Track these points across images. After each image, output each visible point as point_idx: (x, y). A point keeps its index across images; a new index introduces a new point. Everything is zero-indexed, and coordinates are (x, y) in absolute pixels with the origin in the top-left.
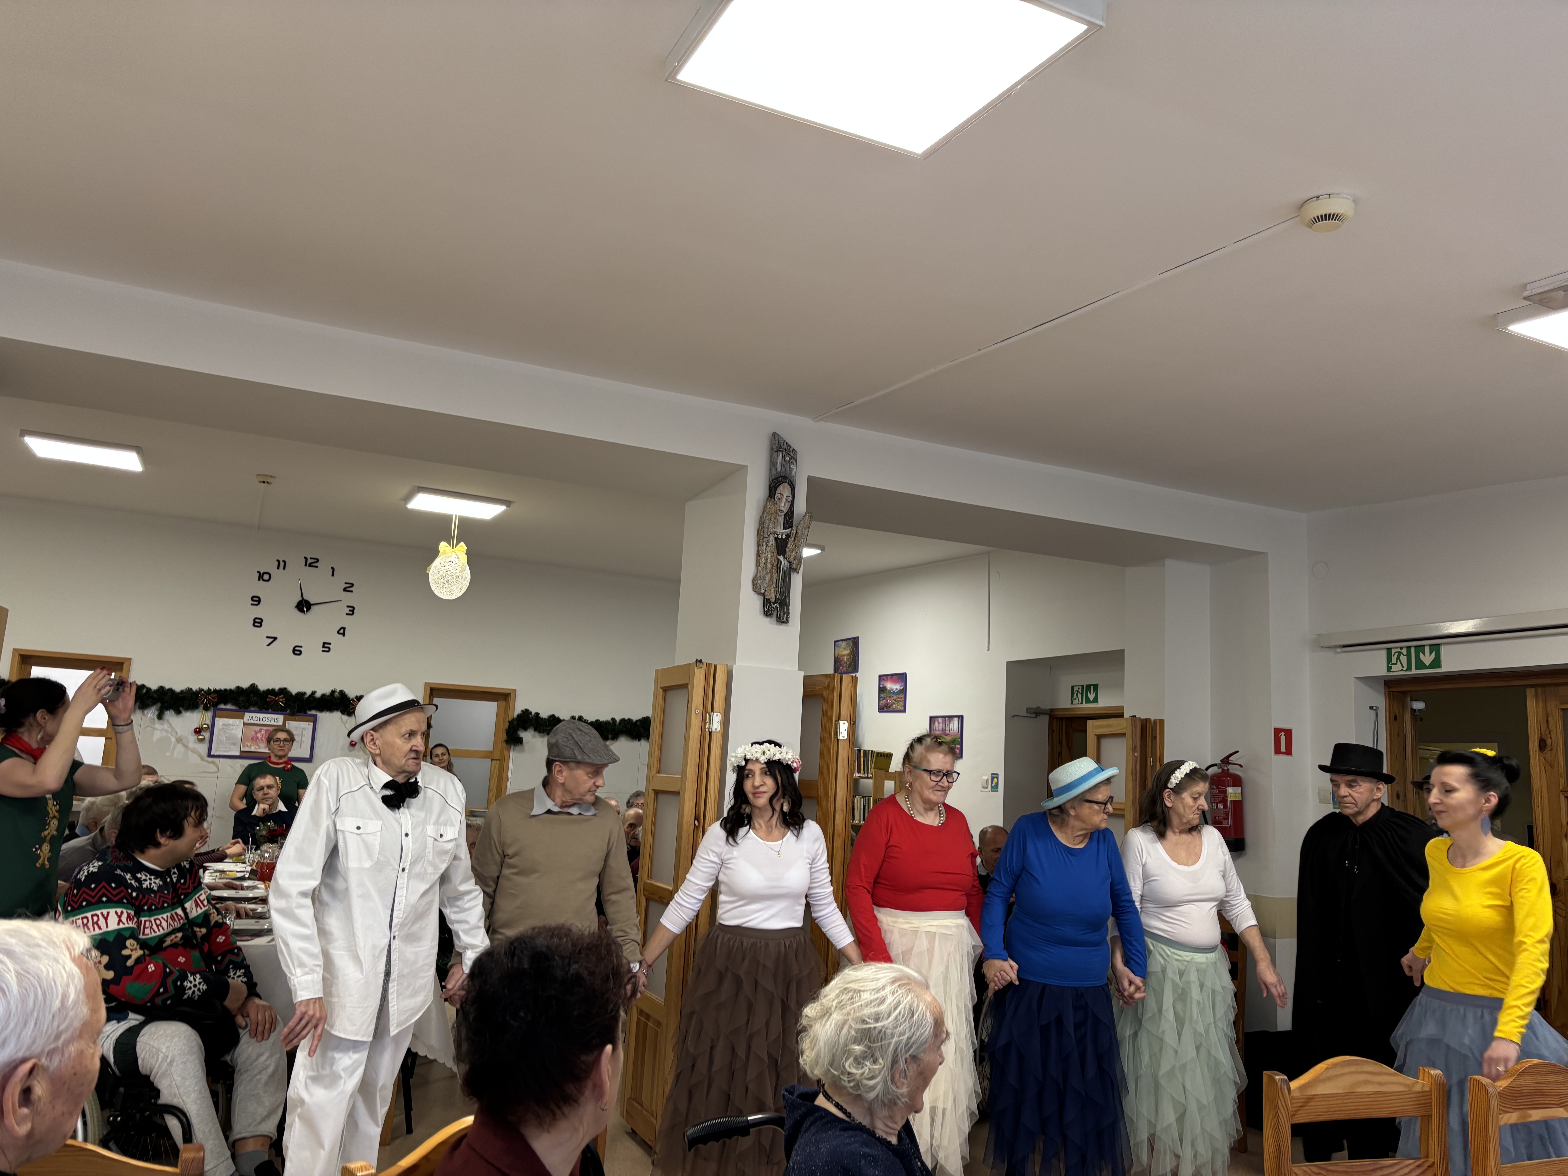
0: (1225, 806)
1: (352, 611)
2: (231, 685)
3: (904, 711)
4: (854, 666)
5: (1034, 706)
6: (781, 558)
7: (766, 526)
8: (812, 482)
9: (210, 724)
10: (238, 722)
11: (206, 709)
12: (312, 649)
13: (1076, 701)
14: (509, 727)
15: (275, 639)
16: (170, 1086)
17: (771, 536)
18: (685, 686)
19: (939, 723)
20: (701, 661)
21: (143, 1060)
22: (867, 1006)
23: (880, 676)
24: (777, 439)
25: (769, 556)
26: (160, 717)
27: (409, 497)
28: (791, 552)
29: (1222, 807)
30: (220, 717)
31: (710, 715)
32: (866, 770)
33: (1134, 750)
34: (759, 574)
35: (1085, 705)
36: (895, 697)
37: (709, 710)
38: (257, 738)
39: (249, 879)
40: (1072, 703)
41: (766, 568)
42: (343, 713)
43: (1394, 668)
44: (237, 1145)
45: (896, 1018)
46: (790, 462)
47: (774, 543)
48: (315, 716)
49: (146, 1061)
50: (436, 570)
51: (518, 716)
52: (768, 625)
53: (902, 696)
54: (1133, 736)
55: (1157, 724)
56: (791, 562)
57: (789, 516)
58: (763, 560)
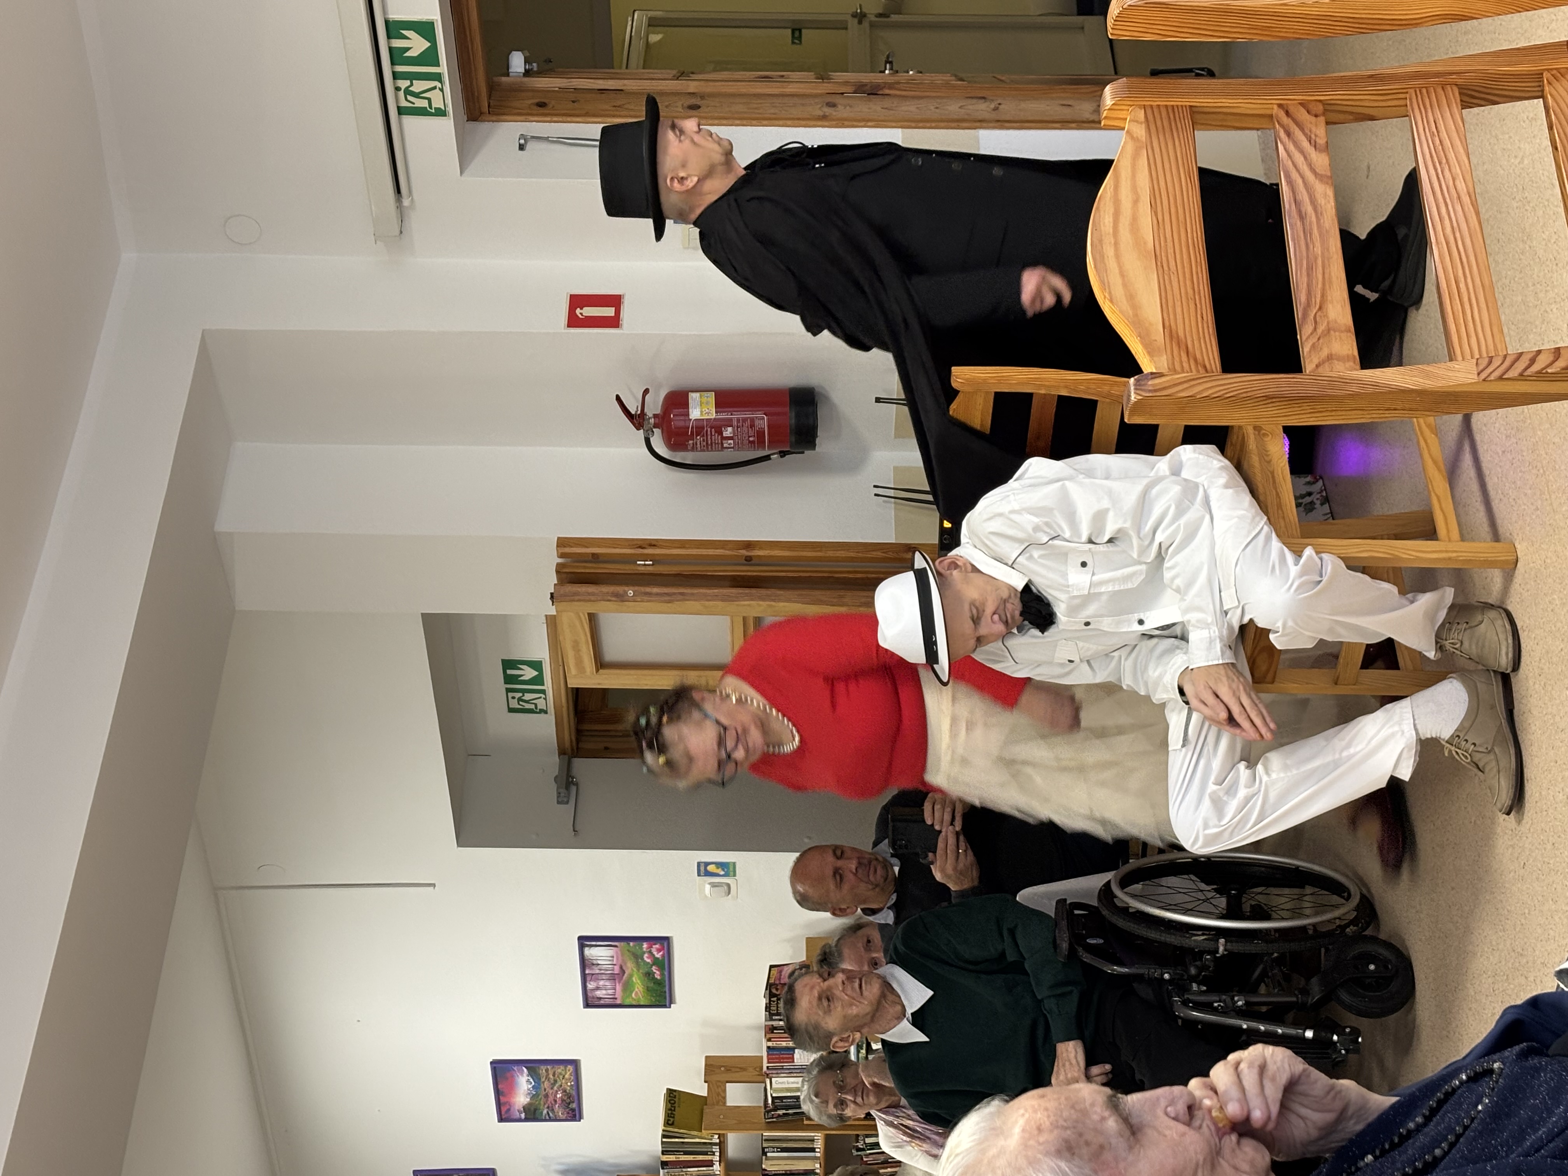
0: (728, 423)
3: (575, 1063)
5: (554, 788)
13: (541, 704)
19: (598, 988)
23: (501, 1119)
29: (730, 429)
32: (704, 1149)
33: (621, 598)
35: (548, 686)
36: (546, 1084)
40: (546, 712)
43: (438, 103)
53: (542, 1070)
54: (592, 598)
55: (567, 550)
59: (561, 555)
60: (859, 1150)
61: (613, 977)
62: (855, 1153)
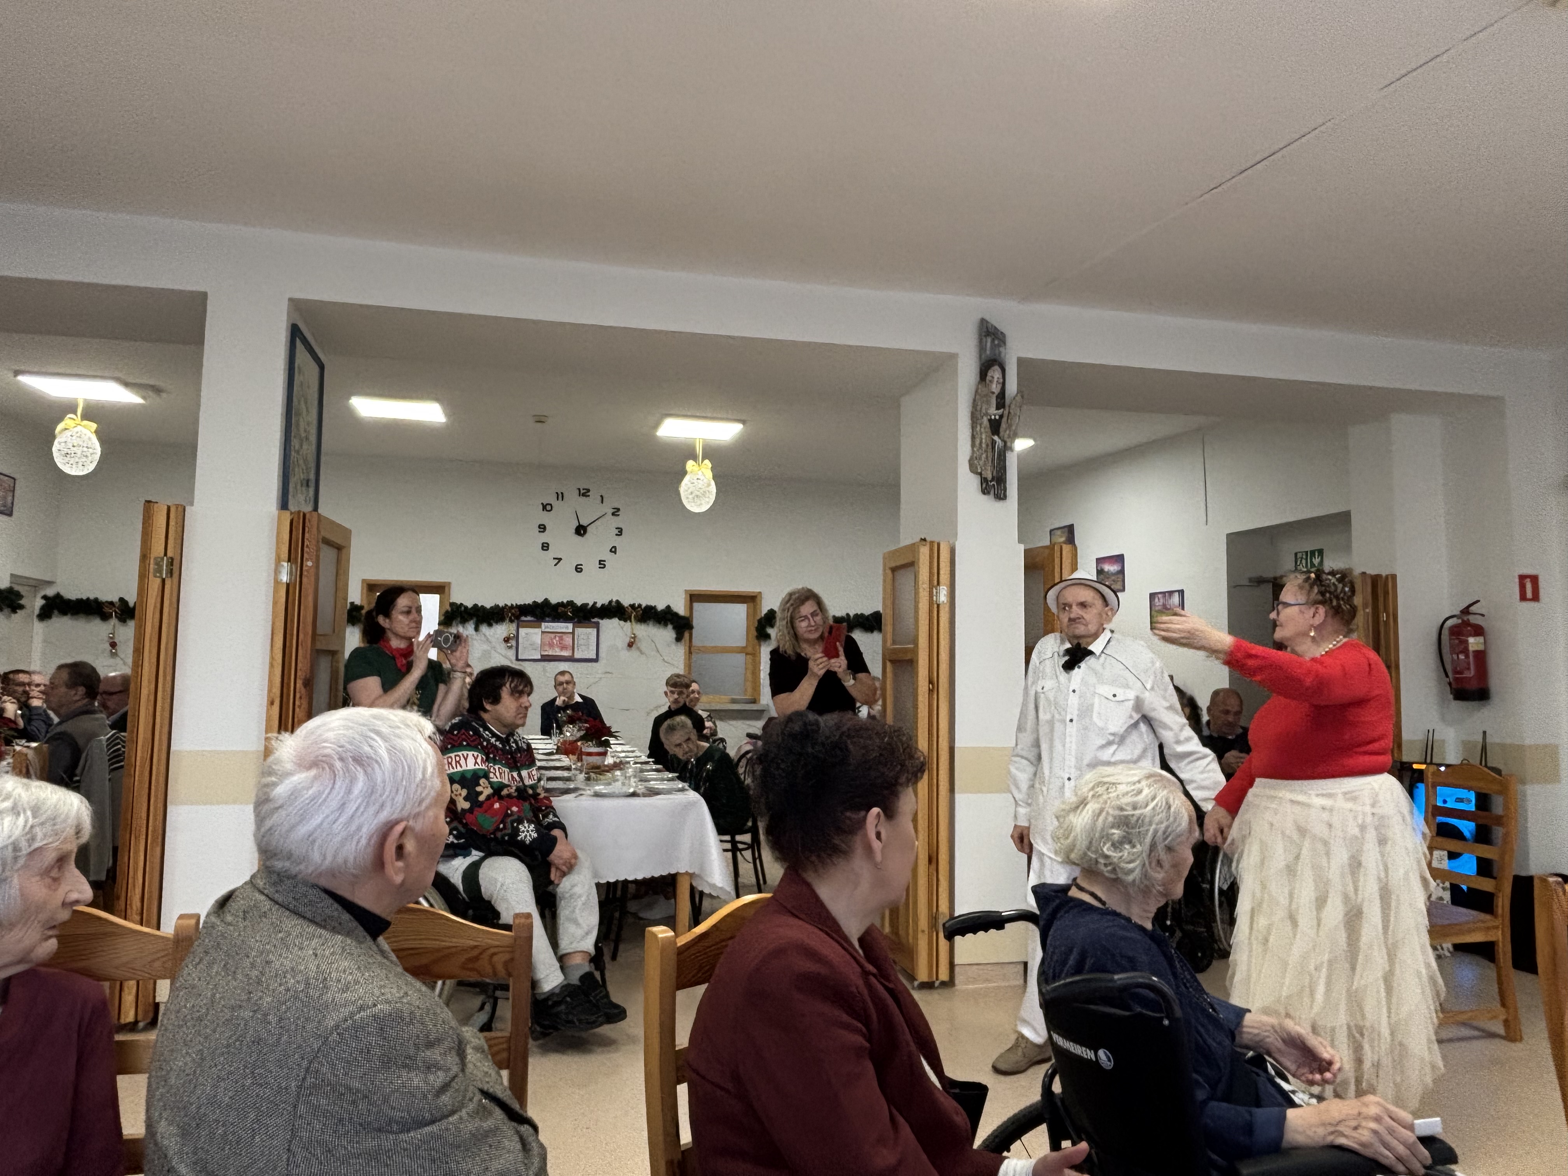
0: (1467, 657)
1: (620, 532)
2: (529, 601)
3: (1124, 589)
5: (1256, 575)
6: (996, 438)
7: (979, 408)
8: (1022, 363)
9: (515, 633)
10: (537, 631)
11: (511, 621)
12: (591, 566)
14: (758, 625)
15: (560, 559)
16: (506, 910)
17: (985, 418)
18: (911, 564)
19: (1159, 599)
20: (924, 540)
22: (1123, 796)
23: (1097, 559)
24: (985, 325)
25: (984, 437)
26: (477, 629)
27: (657, 425)
28: (1005, 431)
29: (1463, 658)
30: (523, 627)
31: (936, 589)
33: (1365, 607)
34: (975, 455)
36: (1114, 578)
37: (936, 584)
38: (553, 644)
41: (981, 449)
42: (620, 619)
44: (565, 959)
45: (1153, 809)
46: (999, 346)
47: (988, 424)
48: (598, 623)
49: (487, 890)
50: (685, 487)
51: (765, 615)
52: (987, 502)
53: (1120, 576)
55: (1390, 580)
56: (1005, 442)
57: (1002, 396)
58: (977, 442)
59: (1387, 576)
61: (1164, 606)
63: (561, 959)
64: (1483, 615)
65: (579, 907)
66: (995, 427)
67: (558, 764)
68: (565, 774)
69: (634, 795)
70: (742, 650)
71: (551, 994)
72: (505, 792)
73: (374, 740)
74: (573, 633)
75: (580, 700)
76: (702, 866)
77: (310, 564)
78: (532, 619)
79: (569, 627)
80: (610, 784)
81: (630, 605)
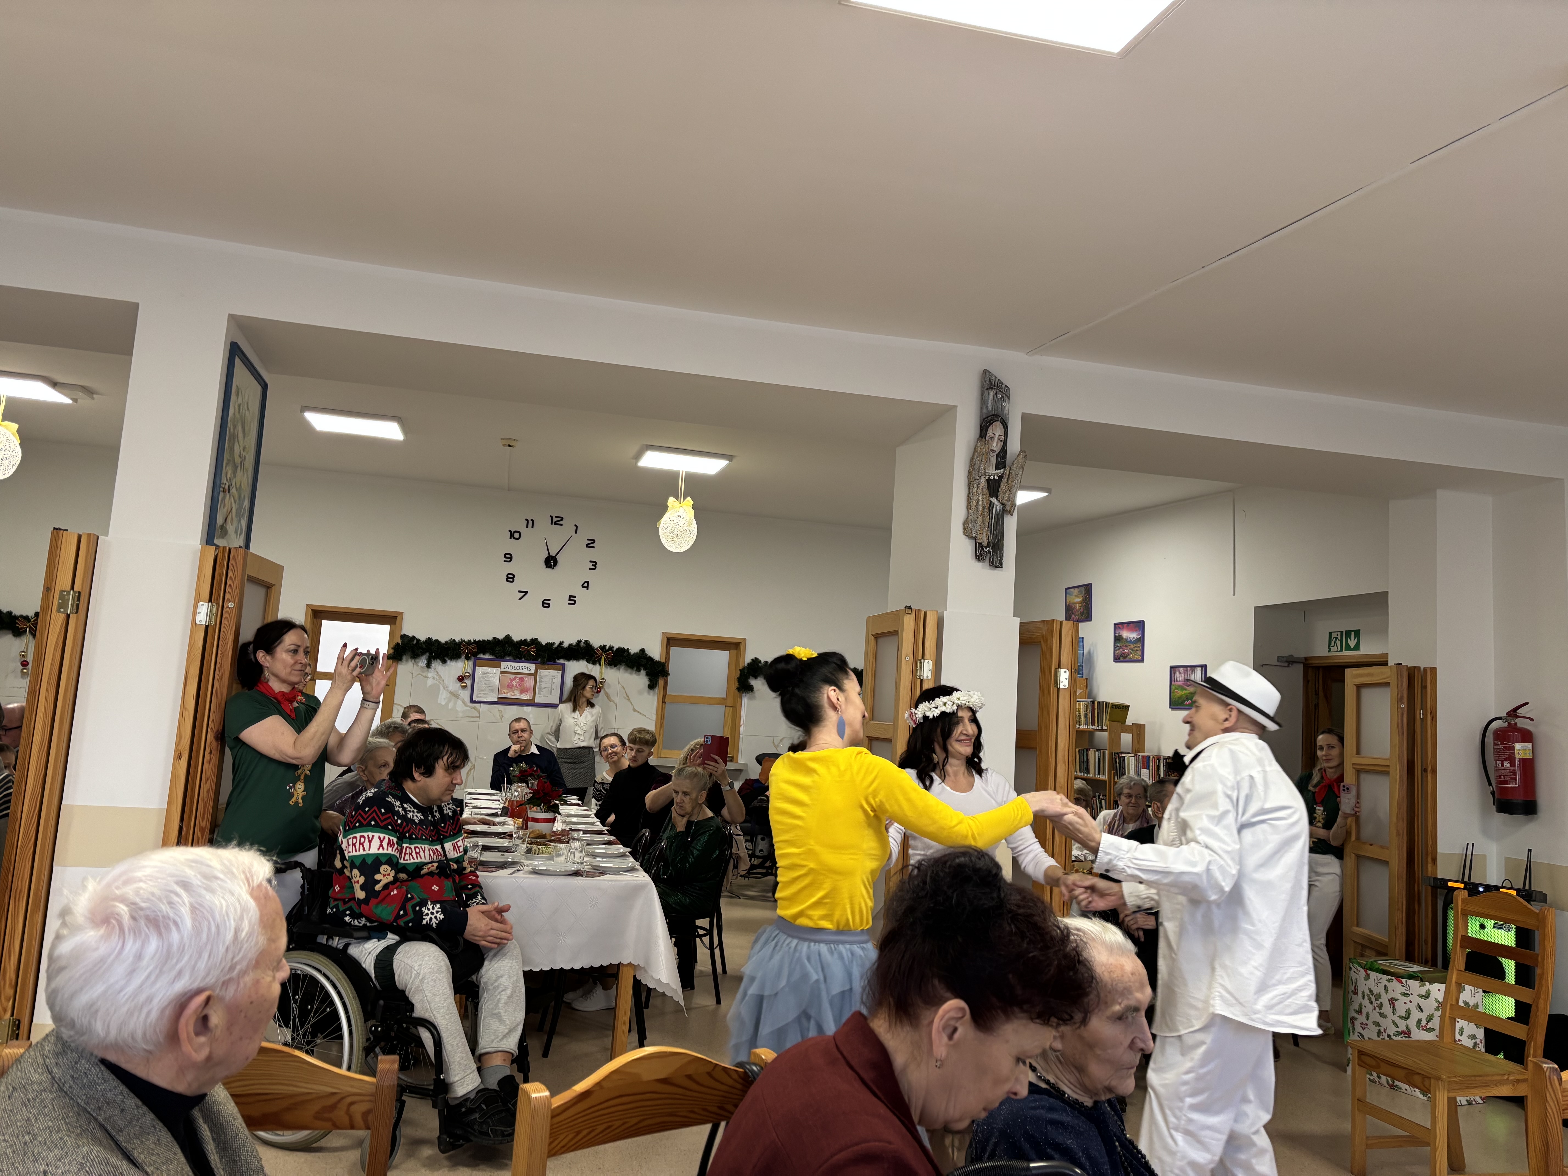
0: (1513, 764)
1: (594, 566)
2: (489, 637)
3: (1142, 660)
4: (1086, 615)
5: (1286, 654)
6: (994, 500)
7: (976, 467)
8: (1027, 419)
9: (471, 672)
10: (495, 671)
11: (467, 658)
12: (559, 602)
13: (1334, 649)
14: (740, 675)
15: (526, 593)
16: (422, 1001)
17: (982, 477)
18: (895, 633)
19: (1180, 673)
20: (910, 608)
21: (399, 976)
23: (1115, 624)
24: (988, 376)
25: (980, 499)
26: (428, 666)
27: (638, 456)
28: (1004, 494)
29: (1508, 765)
30: (480, 666)
31: (921, 663)
32: (1100, 722)
33: (1400, 700)
34: (970, 517)
35: (1345, 653)
36: (1132, 646)
37: (920, 657)
38: (513, 685)
39: (501, 815)
40: (1329, 651)
41: (977, 511)
42: (588, 662)
44: (483, 1058)
46: (1004, 401)
47: (986, 484)
48: (564, 665)
49: (401, 978)
50: (665, 524)
51: (749, 664)
52: (981, 569)
53: (1139, 645)
54: (1399, 685)
55: (1429, 673)
56: (1004, 505)
57: (1002, 456)
58: (974, 503)
59: (1425, 669)
60: (1099, 796)
61: (1184, 681)
62: (1097, 794)
63: (480, 1059)
64: (1532, 720)
65: (502, 1001)
66: (994, 487)
67: (500, 829)
68: (504, 842)
69: (577, 873)
70: (720, 702)
71: (465, 1099)
72: (425, 870)
73: (177, 895)
74: (535, 675)
75: (536, 752)
76: (647, 960)
77: (231, 605)
78: (491, 657)
79: (531, 667)
80: (552, 859)
81: (600, 647)
